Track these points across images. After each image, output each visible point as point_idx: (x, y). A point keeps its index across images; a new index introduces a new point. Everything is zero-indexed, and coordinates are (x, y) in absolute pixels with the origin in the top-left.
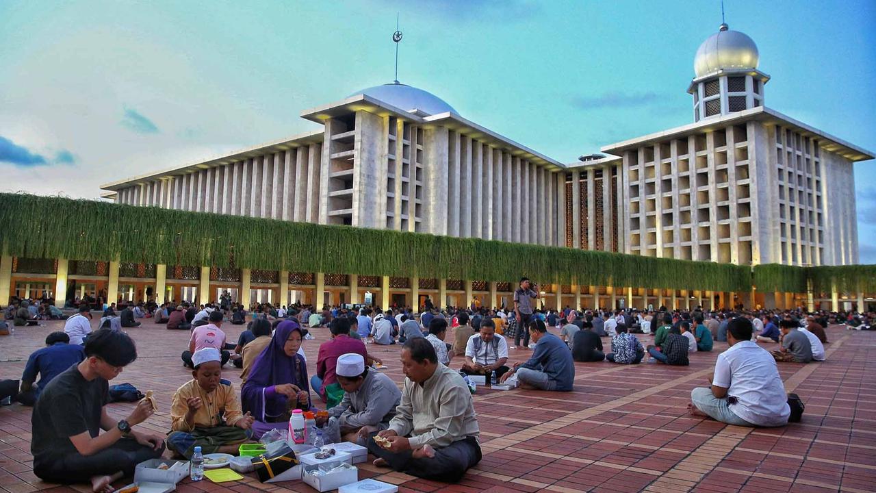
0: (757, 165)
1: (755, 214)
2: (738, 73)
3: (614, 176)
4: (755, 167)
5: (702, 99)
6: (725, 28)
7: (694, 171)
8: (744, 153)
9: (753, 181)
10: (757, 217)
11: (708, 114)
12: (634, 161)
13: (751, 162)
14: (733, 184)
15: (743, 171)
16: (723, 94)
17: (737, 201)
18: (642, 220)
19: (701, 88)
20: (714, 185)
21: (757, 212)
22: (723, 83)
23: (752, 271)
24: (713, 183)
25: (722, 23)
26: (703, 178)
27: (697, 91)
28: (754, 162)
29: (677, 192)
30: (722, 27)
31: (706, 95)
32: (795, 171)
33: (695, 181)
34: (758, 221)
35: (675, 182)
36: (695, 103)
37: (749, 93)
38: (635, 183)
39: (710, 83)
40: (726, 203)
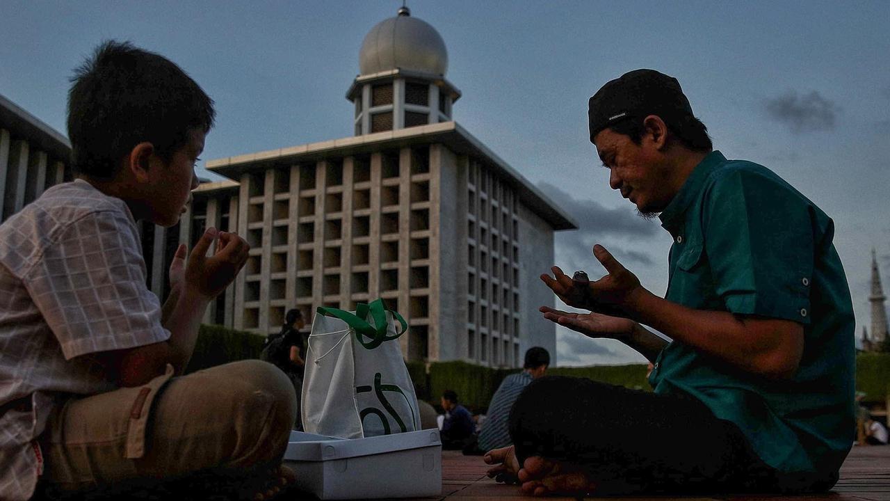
0: (441, 211)
1: (434, 285)
2: (420, 79)
3: (225, 216)
4: (438, 214)
5: (368, 109)
6: (406, 13)
7: (349, 212)
8: (422, 191)
9: (434, 234)
10: (438, 289)
11: (374, 129)
12: (258, 190)
13: (433, 205)
14: (404, 237)
15: (421, 219)
16: (398, 105)
17: (410, 263)
18: (265, 286)
19: (366, 93)
20: (378, 235)
21: (438, 282)
22: (398, 89)
23: (428, 371)
24: (376, 233)
25: (402, 5)
26: (362, 225)
27: (360, 97)
28: (438, 206)
29: (322, 244)
30: (401, 11)
31: (373, 104)
32: (489, 228)
33: (350, 229)
34: (438, 295)
35: (319, 228)
36: (357, 115)
37: (433, 108)
38: (257, 225)
39: (381, 87)
40: (394, 265)
